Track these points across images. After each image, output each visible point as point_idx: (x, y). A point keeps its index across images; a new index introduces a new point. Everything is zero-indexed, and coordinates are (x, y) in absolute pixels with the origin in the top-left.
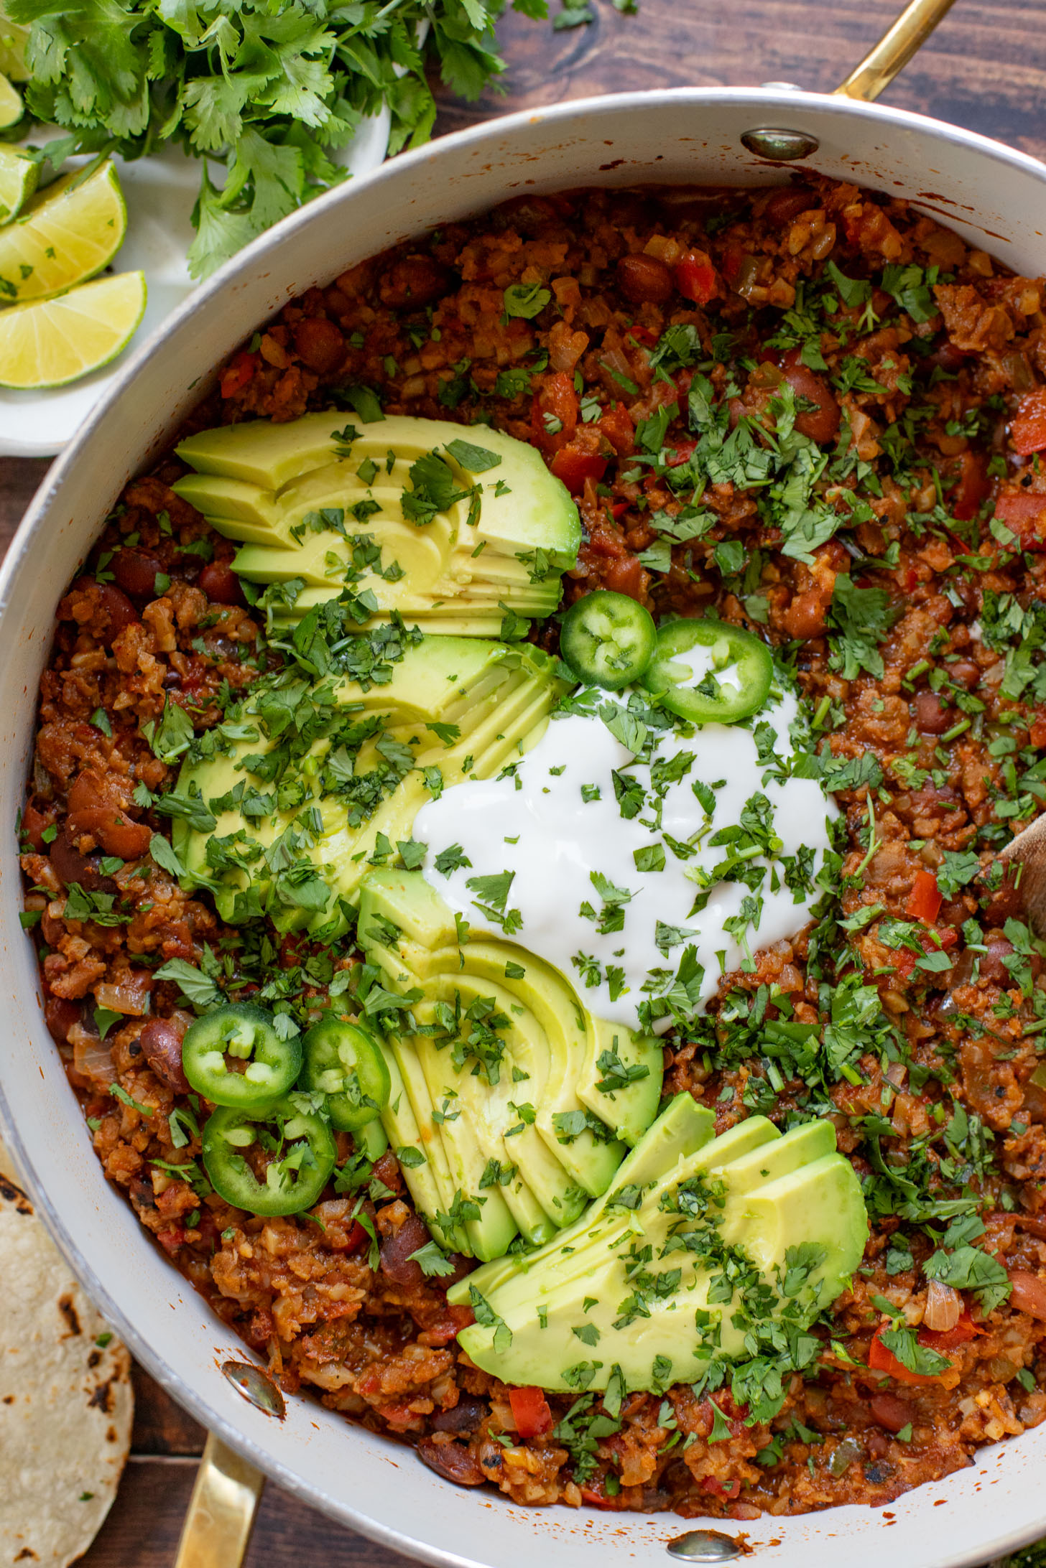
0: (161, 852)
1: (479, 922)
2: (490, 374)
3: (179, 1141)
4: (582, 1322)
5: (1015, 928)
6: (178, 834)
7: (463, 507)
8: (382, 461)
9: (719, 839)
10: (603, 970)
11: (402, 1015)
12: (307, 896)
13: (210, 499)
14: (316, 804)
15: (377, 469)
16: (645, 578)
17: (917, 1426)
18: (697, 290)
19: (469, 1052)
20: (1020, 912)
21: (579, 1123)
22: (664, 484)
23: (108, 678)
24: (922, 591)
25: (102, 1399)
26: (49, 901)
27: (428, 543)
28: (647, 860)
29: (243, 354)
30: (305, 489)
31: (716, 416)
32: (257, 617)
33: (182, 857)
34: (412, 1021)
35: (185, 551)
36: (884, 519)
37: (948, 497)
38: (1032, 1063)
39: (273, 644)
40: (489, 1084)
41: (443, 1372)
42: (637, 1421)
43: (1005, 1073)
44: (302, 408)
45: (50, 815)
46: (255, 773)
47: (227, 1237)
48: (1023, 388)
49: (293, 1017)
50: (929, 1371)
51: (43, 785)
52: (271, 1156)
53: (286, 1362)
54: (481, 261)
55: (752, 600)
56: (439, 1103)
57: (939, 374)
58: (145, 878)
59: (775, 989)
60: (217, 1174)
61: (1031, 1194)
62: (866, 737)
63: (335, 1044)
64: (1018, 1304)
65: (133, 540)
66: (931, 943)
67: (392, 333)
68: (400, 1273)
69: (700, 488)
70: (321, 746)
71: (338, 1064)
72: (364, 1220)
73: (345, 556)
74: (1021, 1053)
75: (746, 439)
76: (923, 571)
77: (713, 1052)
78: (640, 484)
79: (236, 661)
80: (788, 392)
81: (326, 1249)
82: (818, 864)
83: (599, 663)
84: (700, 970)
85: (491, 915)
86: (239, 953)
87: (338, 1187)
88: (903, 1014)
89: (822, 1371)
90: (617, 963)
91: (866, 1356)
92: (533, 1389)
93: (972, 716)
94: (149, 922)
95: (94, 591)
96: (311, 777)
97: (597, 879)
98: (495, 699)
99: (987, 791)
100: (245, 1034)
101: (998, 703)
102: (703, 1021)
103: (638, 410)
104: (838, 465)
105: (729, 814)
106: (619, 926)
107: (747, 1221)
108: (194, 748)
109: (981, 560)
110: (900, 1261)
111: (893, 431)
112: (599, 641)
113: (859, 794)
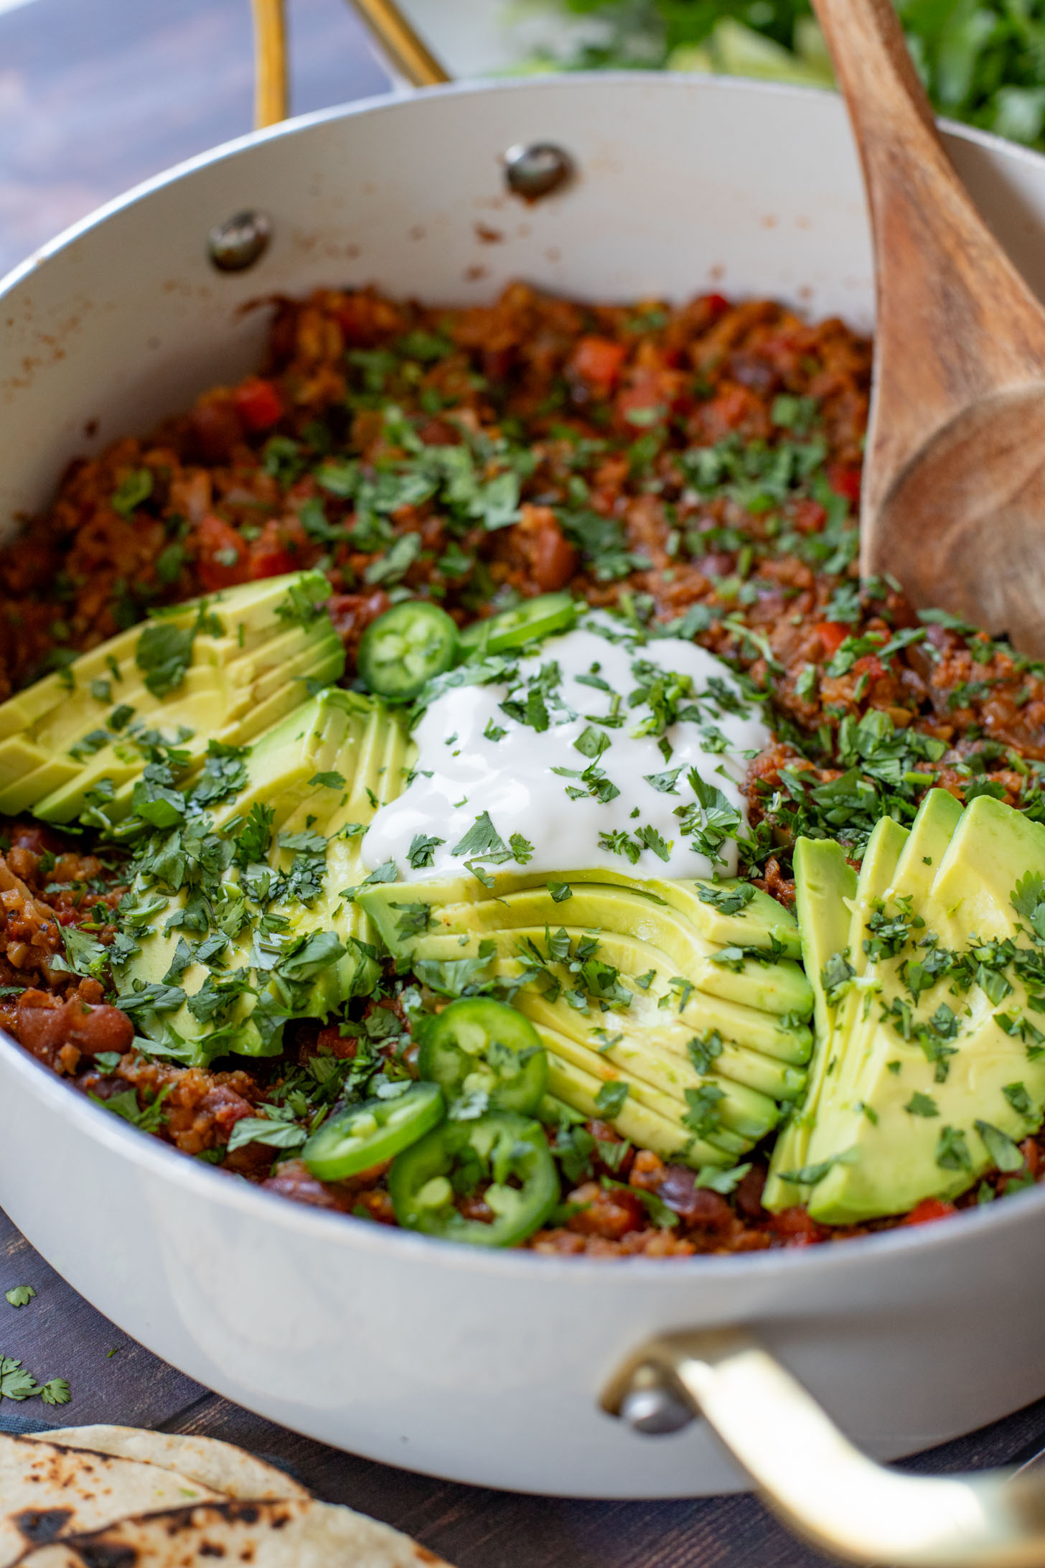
1: (493, 871)
4: (906, 1099)
5: (930, 614)
7: (203, 639)
8: (107, 676)
9: (635, 701)
10: (634, 838)
12: (314, 953)
15: (107, 685)
19: (581, 990)
21: (734, 955)
22: (355, 548)
28: (591, 745)
30: (55, 730)
33: (175, 1043)
39: (121, 831)
40: (625, 1008)
43: (1035, 709)
46: (186, 929)
56: (594, 1042)
59: (791, 772)
63: (453, 1045)
66: (876, 642)
67: (42, 610)
68: (702, 1206)
69: (386, 525)
70: (229, 874)
71: (471, 1061)
72: (622, 1189)
73: (132, 751)
74: (1030, 688)
82: (734, 687)
83: (416, 672)
84: (715, 790)
85: (498, 858)
87: (571, 1171)
90: (641, 823)
92: (926, 1205)
93: (747, 545)
94: (185, 1096)
97: (557, 771)
98: (351, 740)
99: (812, 568)
100: (359, 1121)
101: (755, 523)
102: (758, 834)
105: (624, 684)
106: (614, 793)
107: (956, 915)
108: (113, 953)
109: (645, 450)
112: (400, 661)
113: (714, 628)
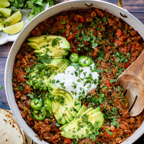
0: (27, 82)
1: (61, 88)
2: (60, 30)
3: (30, 113)
4: (73, 131)
5: (119, 87)
6: (29, 80)
7: (58, 44)
8: (49, 40)
9: (86, 78)
10: (74, 93)
11: (53, 98)
12: (43, 86)
13: (31, 45)
14: (43, 76)
15: (49, 41)
16: (77, 51)
17: (111, 142)
18: (82, 20)
19: (61, 102)
20: (119, 85)
21: (72, 109)
22: (79, 41)
23: (21, 64)
24: (108, 51)
26: (15, 88)
27: (54, 49)
28: (79, 81)
29: (34, 29)
30: (41, 43)
31: (84, 34)
32: (37, 57)
33: (29, 83)
34: (54, 99)
35: (29, 50)
36: (103, 44)
37: (110, 41)
38: (121, 101)
39: (38, 60)
40: (63, 105)
41: (59, 137)
42: (80, 142)
43: (119, 103)
44: (41, 35)
45: (15, 79)
46: (37, 73)
47: (35, 123)
48: (117, 29)
49: (42, 99)
50: (112, 135)
51: (15, 76)
52: (40, 114)
53: (42, 136)
54: (59, 19)
55: (89, 53)
56: (58, 107)
57: (109, 28)
58: (26, 85)
59: (93, 94)
60: (34, 116)
61: (122, 116)
62: (102, 67)
63: (46, 101)
64: (121, 127)
65: (23, 49)
66: (109, 88)
67: (50, 27)
68: (54, 126)
69: (83, 41)
70: (44, 70)
71: (46, 104)
72: (50, 120)
73: (46, 50)
74: (120, 100)
75: (88, 36)
76: (107, 49)
77: (87, 101)
78: (77, 41)
79: (35, 62)
80: (92, 31)
81: (46, 124)
82: (97, 81)
83: (73, 60)
84: (85, 92)
85: (62, 87)
86: (36, 93)
87: (47, 117)
88: (107, 97)
89: (100, 136)
90: (76, 92)
91: (105, 134)
92: (69, 138)
93: (114, 65)
94: (26, 89)
95: (19, 55)
96: (43, 74)
97: (73, 83)
98: (62, 65)
99: (115, 73)
100: (37, 101)
101: (116, 63)
102: (85, 98)
103: (76, 34)
104: (98, 38)
105: (87, 76)
106: (76, 88)
107: (91, 119)
108: (30, 71)
109: (114, 48)
110: (108, 123)
111: (104, 35)
112: (73, 58)
113: (101, 73)
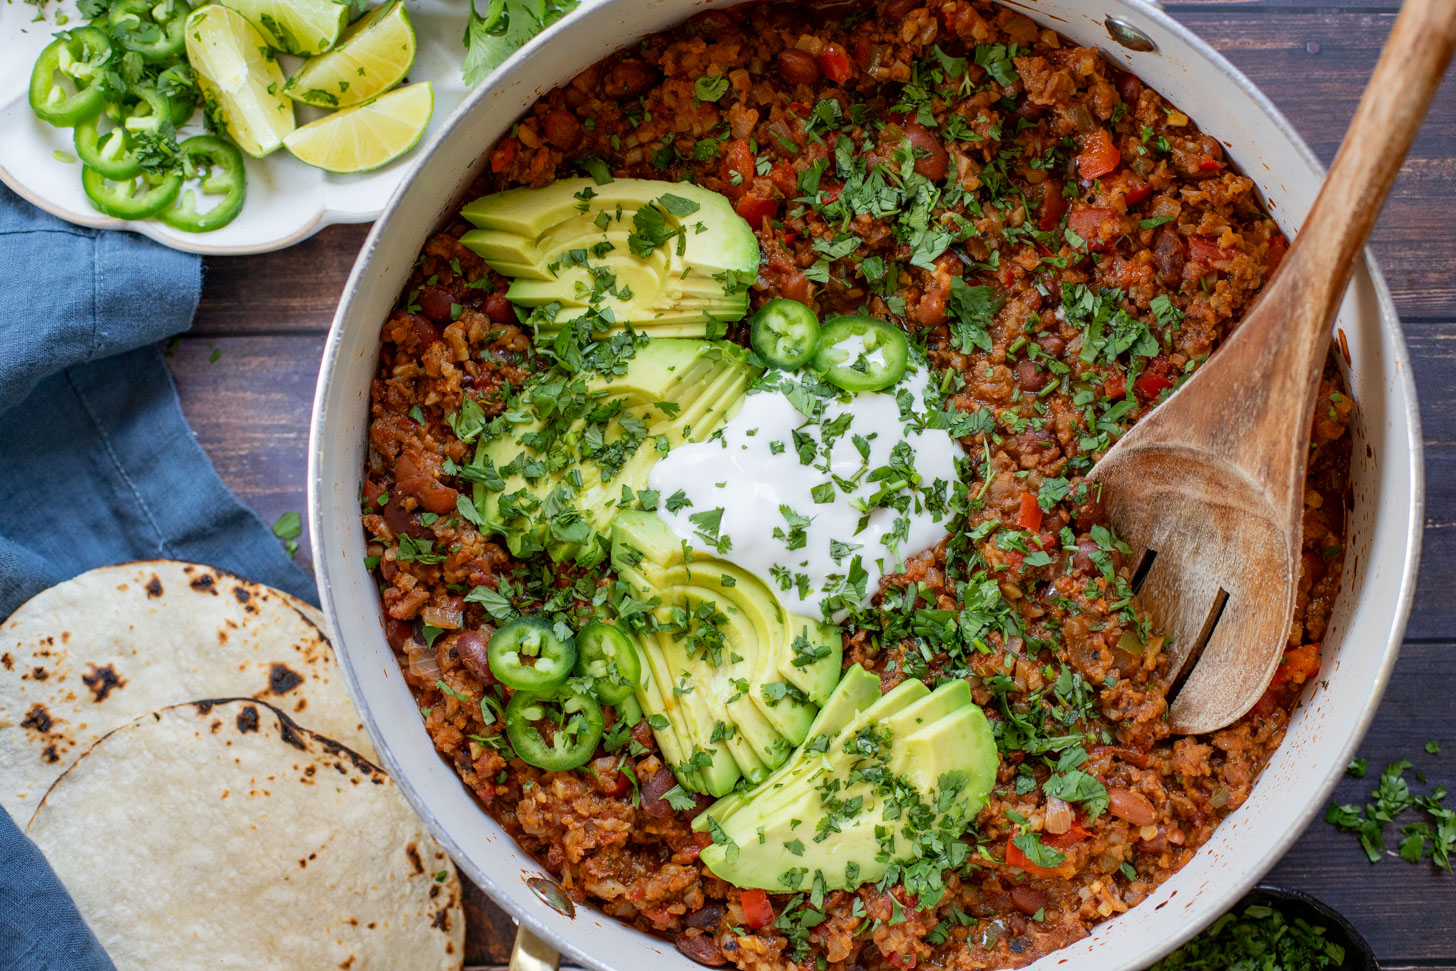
0: (465, 508)
1: (700, 546)
2: (689, 144)
3: (489, 719)
4: (790, 839)
5: (1099, 532)
6: (477, 494)
7: (673, 242)
8: (613, 213)
9: (875, 477)
10: (793, 577)
11: (647, 617)
12: (573, 533)
13: (488, 247)
14: (577, 467)
15: (610, 218)
16: (810, 288)
17: (1048, 909)
18: (837, 72)
19: (698, 643)
20: (1103, 520)
21: (782, 690)
22: (821, 218)
23: (420, 383)
24: (1018, 286)
25: (441, 921)
26: (385, 548)
27: (650, 270)
28: (822, 495)
29: (506, 140)
30: (557, 236)
31: (857, 165)
32: (527, 332)
33: (481, 511)
34: (654, 621)
35: (472, 286)
36: (984, 234)
37: (1034, 214)
38: (1118, 632)
39: (540, 351)
40: (714, 666)
41: (692, 883)
42: (837, 913)
43: (1098, 641)
44: (553, 176)
45: (383, 486)
46: (531, 446)
47: (527, 788)
48: (1086, 130)
49: (568, 624)
50: (1051, 864)
51: (376, 464)
52: (556, 727)
53: (575, 880)
54: (677, 61)
55: (893, 299)
56: (678, 681)
57: (1023, 123)
58: (455, 527)
59: (922, 585)
60: (517, 742)
61: (1124, 731)
62: (982, 396)
63: (599, 641)
64: (1116, 812)
65: (433, 280)
66: (1035, 545)
67: (615, 117)
68: (656, 810)
69: (847, 219)
70: (578, 424)
71: (602, 656)
72: (627, 771)
73: (589, 284)
74: (1108, 625)
75: (879, 180)
76: (1018, 271)
77: (879, 635)
78: (804, 219)
79: (514, 365)
80: (907, 145)
81: (601, 794)
82: (950, 492)
83: (779, 352)
84: (864, 574)
85: (708, 540)
86: (527, 580)
87: (607, 747)
88: (1018, 600)
89: (974, 871)
90: (803, 571)
91: (1004, 857)
92: (758, 891)
93: (1060, 377)
94: (459, 559)
95: (407, 320)
96: (572, 447)
97: (784, 510)
98: (704, 382)
99: (1075, 433)
100: (533, 638)
101: (1079, 366)
102: (870, 612)
103: (799, 164)
104: (949, 196)
105: (880, 458)
106: (802, 544)
107: (909, 758)
108: (486, 430)
109: (1060, 260)
110: (1026, 784)
111: (990, 168)
112: (778, 336)
113: (978, 439)
